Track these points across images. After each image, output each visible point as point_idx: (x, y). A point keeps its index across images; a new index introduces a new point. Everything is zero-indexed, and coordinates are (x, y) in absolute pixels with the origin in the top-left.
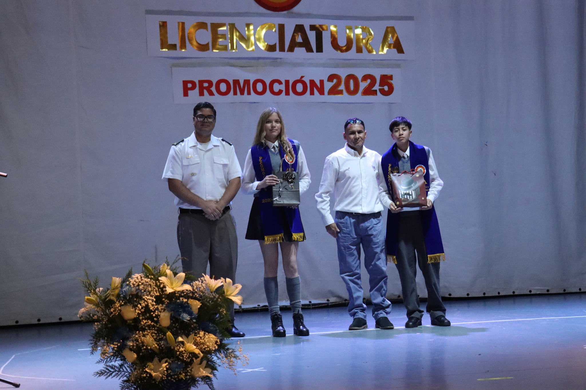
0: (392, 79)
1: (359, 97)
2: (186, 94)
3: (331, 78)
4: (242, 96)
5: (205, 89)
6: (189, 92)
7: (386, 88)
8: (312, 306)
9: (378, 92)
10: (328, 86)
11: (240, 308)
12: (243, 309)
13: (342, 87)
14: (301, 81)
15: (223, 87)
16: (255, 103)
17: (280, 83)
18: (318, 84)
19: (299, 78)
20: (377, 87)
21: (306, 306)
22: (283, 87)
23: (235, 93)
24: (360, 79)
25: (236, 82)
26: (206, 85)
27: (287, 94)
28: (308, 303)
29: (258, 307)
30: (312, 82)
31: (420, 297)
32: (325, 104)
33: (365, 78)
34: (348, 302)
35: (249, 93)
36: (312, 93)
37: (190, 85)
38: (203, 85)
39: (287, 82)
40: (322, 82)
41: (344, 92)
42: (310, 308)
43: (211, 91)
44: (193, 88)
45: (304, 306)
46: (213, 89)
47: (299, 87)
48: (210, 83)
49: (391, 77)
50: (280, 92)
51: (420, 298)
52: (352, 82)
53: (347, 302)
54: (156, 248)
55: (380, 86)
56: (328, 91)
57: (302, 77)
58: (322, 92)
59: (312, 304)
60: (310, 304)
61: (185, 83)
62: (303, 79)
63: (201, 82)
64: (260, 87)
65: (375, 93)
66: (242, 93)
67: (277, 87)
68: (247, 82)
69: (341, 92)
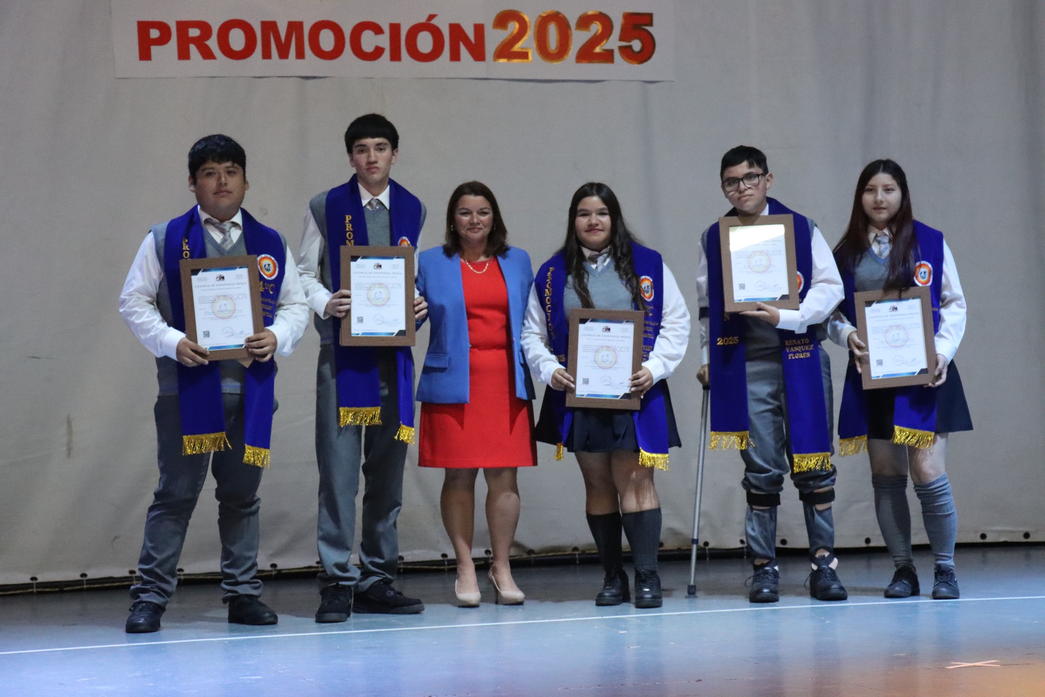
0: (651, 24)
1: (569, 66)
2: (145, 55)
3: (502, 20)
4: (284, 61)
5: (193, 43)
6: (154, 50)
7: (637, 45)
8: (448, 565)
9: (617, 55)
10: (494, 38)
11: (273, 569)
12: (279, 571)
13: (528, 42)
14: (428, 26)
15: (237, 40)
16: (315, 78)
17: (378, 30)
18: (471, 36)
19: (423, 19)
20: (613, 43)
21: (433, 565)
22: (384, 41)
23: (267, 55)
24: (573, 22)
25: (269, 27)
26: (194, 32)
27: (395, 56)
28: (439, 558)
29: (317, 567)
30: (456, 30)
31: (710, 546)
32: (484, 82)
33: (585, 22)
34: (535, 556)
35: (300, 55)
36: (455, 56)
37: (155, 34)
38: (188, 31)
39: (395, 29)
40: (479, 29)
41: (533, 54)
42: (443, 571)
43: (207, 47)
44: (164, 39)
45: (429, 565)
46: (213, 43)
47: (425, 42)
48: (205, 28)
49: (648, 19)
50: (377, 53)
51: (709, 549)
52: (553, 31)
53: (533, 556)
54: (69, 422)
55: (621, 39)
56: (493, 50)
57: (432, 17)
58: (478, 53)
59: (448, 561)
60: (443, 561)
61: (144, 27)
62: (434, 22)
63: (183, 27)
64: (327, 40)
65: (607, 56)
66: (283, 54)
67: (369, 41)
68: (295, 27)
69: (524, 55)
